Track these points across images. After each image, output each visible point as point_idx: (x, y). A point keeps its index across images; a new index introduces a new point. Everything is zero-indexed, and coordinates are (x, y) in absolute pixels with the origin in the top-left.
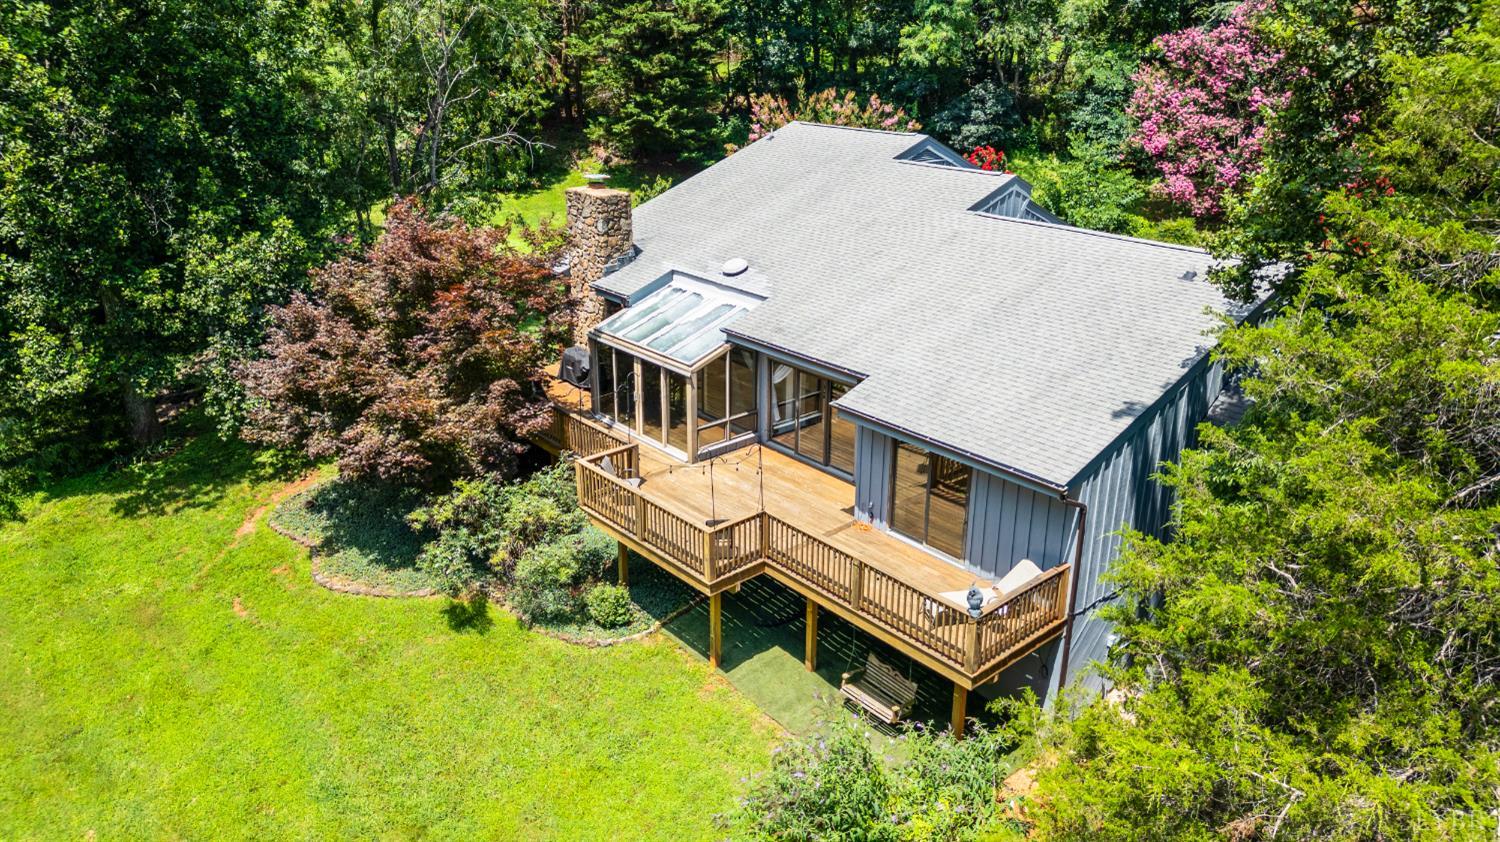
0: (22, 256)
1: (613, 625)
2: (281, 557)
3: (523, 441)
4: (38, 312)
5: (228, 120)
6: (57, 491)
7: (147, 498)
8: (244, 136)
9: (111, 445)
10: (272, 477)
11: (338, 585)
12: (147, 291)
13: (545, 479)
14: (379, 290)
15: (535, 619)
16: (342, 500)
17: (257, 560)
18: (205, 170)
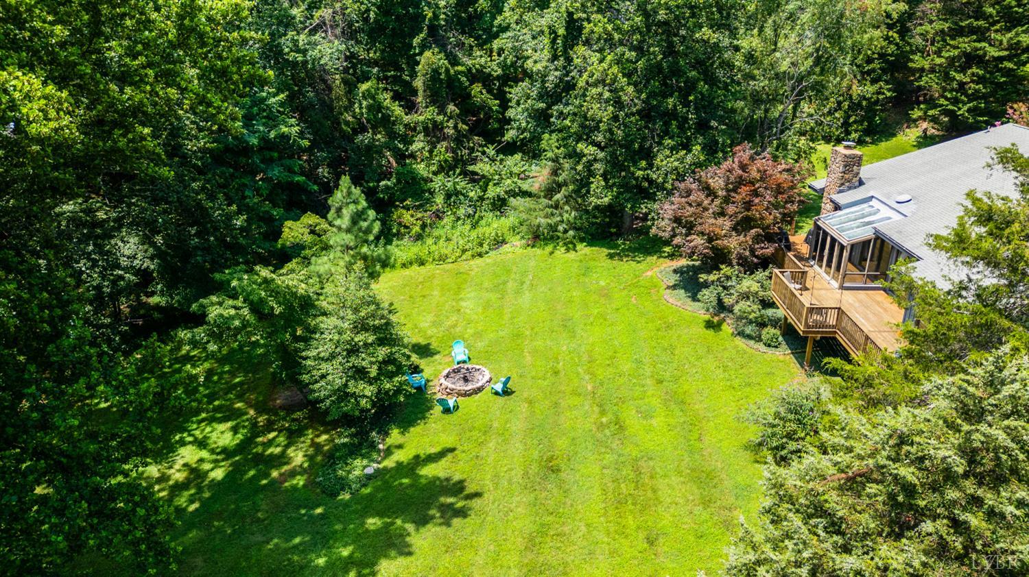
0: (602, 149)
1: (769, 346)
2: (655, 286)
3: (757, 257)
4: (601, 171)
5: (691, 101)
6: (590, 244)
7: (619, 254)
8: (696, 108)
9: (614, 230)
10: (666, 257)
11: (671, 300)
12: (639, 169)
13: (761, 275)
14: (722, 183)
15: (739, 334)
16: (687, 272)
17: (647, 284)
18: (674, 123)
